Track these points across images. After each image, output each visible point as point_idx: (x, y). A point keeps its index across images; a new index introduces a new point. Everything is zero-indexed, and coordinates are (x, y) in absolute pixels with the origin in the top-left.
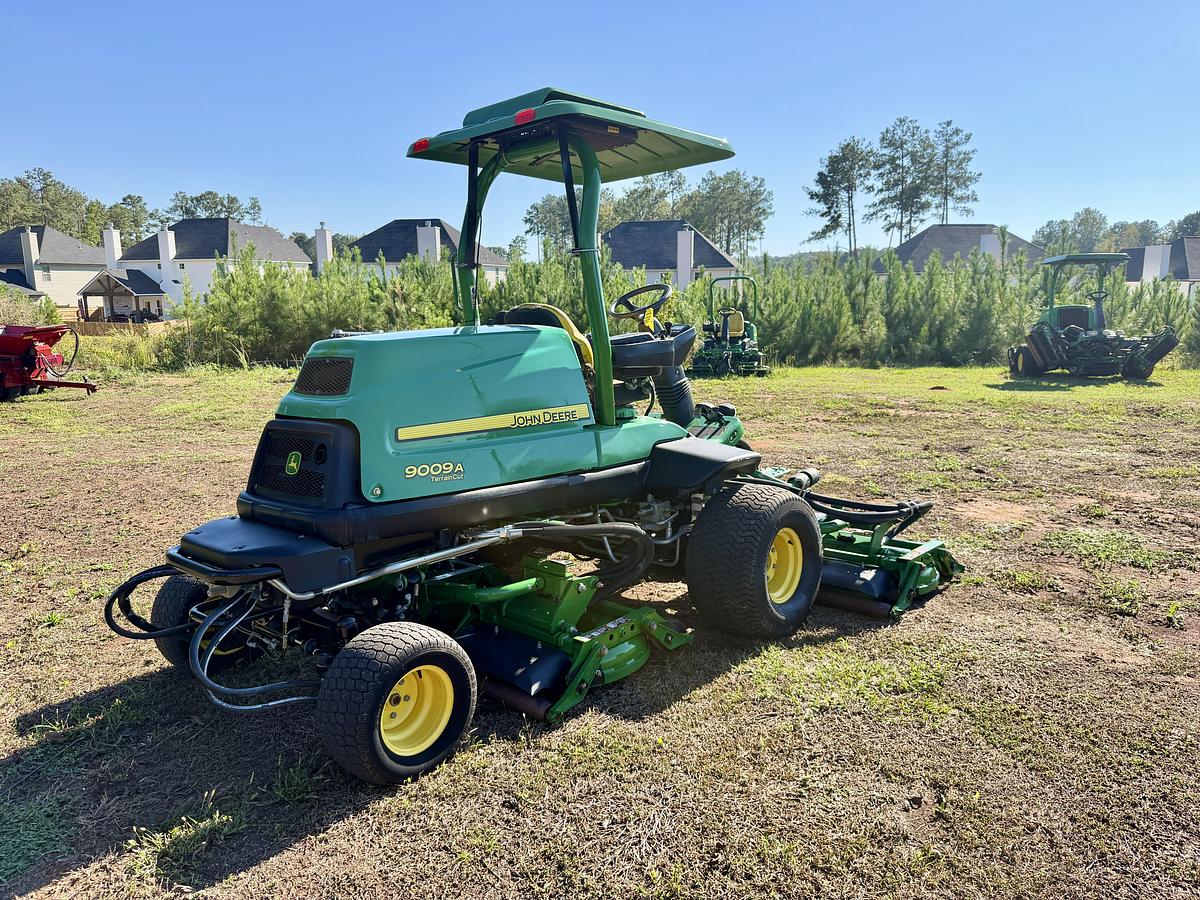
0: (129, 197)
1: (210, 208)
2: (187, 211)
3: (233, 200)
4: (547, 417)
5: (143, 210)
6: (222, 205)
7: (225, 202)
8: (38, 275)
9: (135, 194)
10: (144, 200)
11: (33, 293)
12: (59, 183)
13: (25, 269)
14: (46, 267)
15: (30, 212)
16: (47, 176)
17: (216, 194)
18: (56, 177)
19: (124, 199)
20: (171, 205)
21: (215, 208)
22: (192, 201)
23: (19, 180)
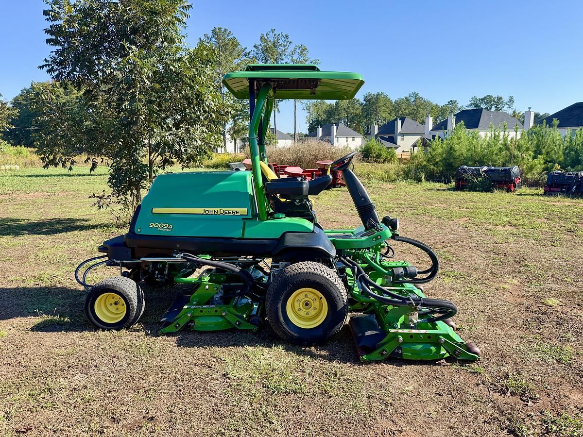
0: (451, 101)
1: (488, 103)
2: (477, 106)
3: (500, 99)
4: (222, 212)
5: (456, 106)
6: (494, 101)
7: (496, 100)
8: (399, 138)
9: (453, 99)
10: (457, 102)
11: (395, 146)
12: (421, 98)
13: (394, 136)
14: (403, 135)
15: (407, 112)
16: (417, 95)
17: (492, 96)
18: (420, 95)
19: (449, 102)
20: (469, 103)
21: (490, 103)
22: (479, 101)
23: (406, 98)
